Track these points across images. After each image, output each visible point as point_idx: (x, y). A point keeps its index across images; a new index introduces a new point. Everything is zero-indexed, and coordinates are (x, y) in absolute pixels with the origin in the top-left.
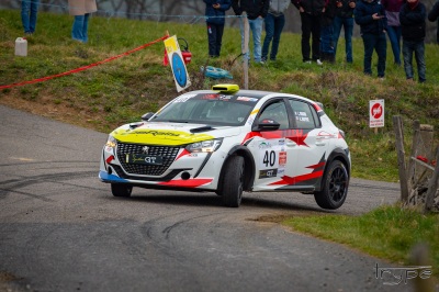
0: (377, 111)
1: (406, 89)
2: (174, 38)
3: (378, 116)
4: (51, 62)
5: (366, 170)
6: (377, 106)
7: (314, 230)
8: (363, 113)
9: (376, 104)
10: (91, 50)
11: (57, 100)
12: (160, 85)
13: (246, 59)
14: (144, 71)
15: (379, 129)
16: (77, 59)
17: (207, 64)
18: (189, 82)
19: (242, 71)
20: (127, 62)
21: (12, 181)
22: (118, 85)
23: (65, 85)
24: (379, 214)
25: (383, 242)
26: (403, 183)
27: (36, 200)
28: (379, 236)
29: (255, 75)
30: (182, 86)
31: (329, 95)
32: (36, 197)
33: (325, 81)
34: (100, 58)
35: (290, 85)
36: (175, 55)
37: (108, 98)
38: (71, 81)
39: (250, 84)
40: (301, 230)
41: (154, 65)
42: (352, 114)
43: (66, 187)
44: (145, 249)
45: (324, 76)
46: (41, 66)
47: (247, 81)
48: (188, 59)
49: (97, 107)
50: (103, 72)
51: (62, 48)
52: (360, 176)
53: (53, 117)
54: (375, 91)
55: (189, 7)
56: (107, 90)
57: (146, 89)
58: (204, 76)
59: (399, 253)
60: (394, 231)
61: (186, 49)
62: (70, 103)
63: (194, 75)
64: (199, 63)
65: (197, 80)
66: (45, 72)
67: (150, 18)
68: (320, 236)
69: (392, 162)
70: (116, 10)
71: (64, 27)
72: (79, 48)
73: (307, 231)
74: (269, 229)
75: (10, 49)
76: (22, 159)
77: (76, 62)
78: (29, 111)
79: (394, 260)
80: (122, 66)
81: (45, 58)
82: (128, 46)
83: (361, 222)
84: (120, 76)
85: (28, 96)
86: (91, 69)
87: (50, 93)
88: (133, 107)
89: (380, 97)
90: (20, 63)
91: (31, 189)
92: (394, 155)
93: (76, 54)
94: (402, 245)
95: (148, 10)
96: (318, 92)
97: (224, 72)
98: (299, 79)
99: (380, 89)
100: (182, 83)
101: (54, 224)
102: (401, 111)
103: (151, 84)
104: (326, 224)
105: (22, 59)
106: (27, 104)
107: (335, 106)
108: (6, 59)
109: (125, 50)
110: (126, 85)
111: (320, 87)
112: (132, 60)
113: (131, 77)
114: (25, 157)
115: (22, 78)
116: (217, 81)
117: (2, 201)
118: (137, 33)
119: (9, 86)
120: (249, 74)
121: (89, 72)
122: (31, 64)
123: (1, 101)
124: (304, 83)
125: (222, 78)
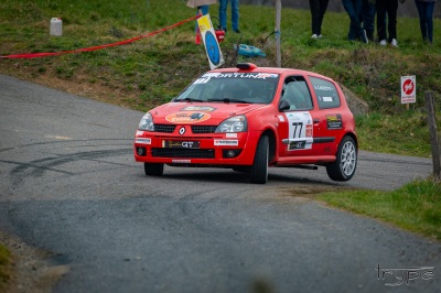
0: (408, 87)
1: (437, 66)
2: (207, 16)
3: (409, 92)
4: (87, 42)
5: (398, 145)
6: (408, 82)
7: (348, 204)
8: (395, 89)
9: (407, 81)
10: (125, 29)
11: (92, 79)
12: (194, 63)
13: (278, 36)
14: (178, 50)
15: (411, 105)
16: (111, 38)
17: (240, 43)
18: (222, 60)
19: (275, 49)
20: (161, 41)
21: (49, 159)
22: (152, 63)
23: (100, 64)
24: (412, 188)
25: (416, 215)
26: (435, 158)
27: (72, 178)
28: (412, 210)
29: (288, 52)
30: (215, 64)
31: (361, 71)
32: (72, 174)
33: (357, 58)
34: (134, 37)
35: (322, 62)
36: (208, 33)
37: (143, 77)
38: (106, 59)
39: (282, 62)
40: (335, 204)
41: (188, 43)
42: (384, 90)
43: (101, 164)
44: (181, 225)
45: (356, 52)
46: (75, 46)
47: (279, 59)
48: (220, 37)
49: (131, 85)
50: (137, 51)
51: (97, 27)
52: (392, 152)
53: (88, 96)
54: (406, 67)
56: (142, 69)
57: (180, 68)
58: (237, 53)
59: (432, 226)
60: (427, 205)
62: (105, 82)
63: (227, 53)
64: (232, 41)
65: (230, 58)
66: (80, 51)
68: (353, 210)
69: (424, 138)
71: (99, 6)
72: (114, 28)
73: (341, 206)
74: (302, 204)
75: (45, 29)
76: (58, 137)
77: (110, 41)
78: (65, 90)
79: (428, 233)
80: (156, 45)
81: (79, 38)
82: (162, 25)
83: (394, 196)
85: (63, 75)
86: (130, 47)
87: (86, 72)
88: (167, 85)
89: (411, 73)
90: (55, 43)
91: (67, 166)
92: (426, 130)
93: (110, 33)
94: (434, 219)
96: (350, 69)
97: (257, 50)
98: (330, 56)
99: (411, 65)
100: (216, 61)
101: (91, 201)
102: (432, 86)
103: (184, 63)
104: (359, 199)
105: (57, 38)
106: (62, 83)
107: (367, 82)
108: (41, 39)
109: (160, 29)
110: (159, 63)
111: (352, 64)
112: (166, 39)
113: (165, 56)
114: (61, 135)
115: (58, 58)
116: (250, 59)
117: (39, 179)
118: (171, 12)
119: (44, 66)
120: (282, 51)
121: (123, 51)
122: (66, 44)
123: (37, 80)
124: (336, 60)
125: (255, 56)
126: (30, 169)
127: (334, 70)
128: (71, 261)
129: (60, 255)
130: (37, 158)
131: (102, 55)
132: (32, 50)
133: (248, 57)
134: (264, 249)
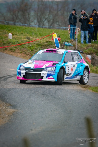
4: (19, 41)
11: (21, 52)
13: (77, 40)
14: (47, 43)
16: (27, 40)
17: (65, 41)
18: (60, 47)
19: (76, 44)
20: (41, 41)
21: (8, 76)
22: (39, 47)
23: (23, 48)
29: (79, 45)
30: (58, 48)
34: (33, 39)
35: (90, 48)
36: (56, 39)
39: (78, 48)
40: (94, 91)
41: (50, 42)
47: (77, 47)
48: (59, 40)
49: (33, 54)
50: (34, 44)
51: (22, 36)
53: (20, 57)
55: (57, 24)
56: (36, 49)
58: (64, 45)
61: (59, 37)
62: (25, 53)
63: (61, 45)
64: (63, 41)
65: (62, 46)
66: (17, 43)
67: (45, 28)
70: (35, 25)
73: (96, 91)
74: (84, 91)
75: (7, 37)
76: (11, 69)
77: (26, 41)
78: (13, 55)
80: (40, 42)
81: (17, 39)
84: (40, 45)
85: (12, 51)
86: (32, 42)
87: (19, 50)
90: (10, 41)
93: (26, 38)
95: (45, 25)
97: (70, 44)
98: (92, 46)
100: (58, 47)
101: (21, 89)
105: (11, 40)
106: (12, 53)
108: (6, 40)
109: (41, 37)
110: (41, 47)
112: (43, 40)
113: (43, 45)
114: (12, 69)
115: (11, 45)
116: (68, 47)
117: (5, 82)
118: (44, 32)
119: (7, 48)
120: (78, 45)
121: (30, 44)
122: (13, 41)
123: (4, 52)
124: (94, 47)
125: (70, 46)
126: (3, 79)
127: (93, 50)
128: (17, 107)
129: (13, 105)
130: (5, 75)
131: (24, 45)
132: (3, 43)
133: (67, 46)
134: (74, 104)
